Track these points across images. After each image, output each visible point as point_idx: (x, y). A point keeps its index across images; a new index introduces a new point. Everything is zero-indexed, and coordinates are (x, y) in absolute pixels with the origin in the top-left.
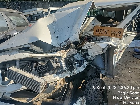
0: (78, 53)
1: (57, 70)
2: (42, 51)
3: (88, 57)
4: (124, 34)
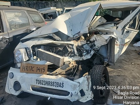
0: (87, 43)
1: (70, 54)
2: (61, 40)
3: (94, 47)
4: (125, 30)
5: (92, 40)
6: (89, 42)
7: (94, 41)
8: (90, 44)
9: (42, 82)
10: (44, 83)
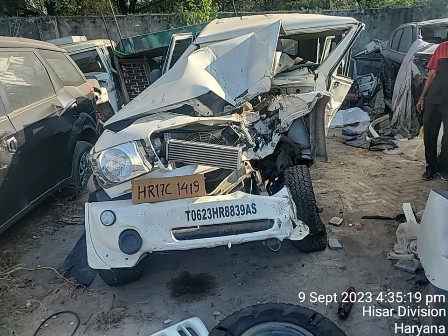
0: (261, 119)
2: (211, 113)
3: (279, 125)
4: (333, 81)
5: (271, 109)
6: (265, 116)
7: (277, 112)
8: (268, 119)
9: (202, 214)
10: (208, 215)
